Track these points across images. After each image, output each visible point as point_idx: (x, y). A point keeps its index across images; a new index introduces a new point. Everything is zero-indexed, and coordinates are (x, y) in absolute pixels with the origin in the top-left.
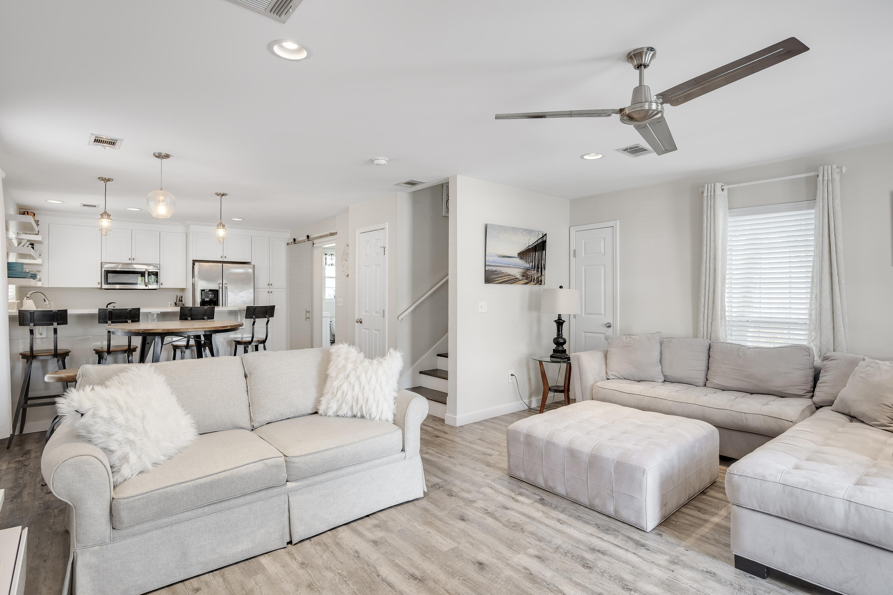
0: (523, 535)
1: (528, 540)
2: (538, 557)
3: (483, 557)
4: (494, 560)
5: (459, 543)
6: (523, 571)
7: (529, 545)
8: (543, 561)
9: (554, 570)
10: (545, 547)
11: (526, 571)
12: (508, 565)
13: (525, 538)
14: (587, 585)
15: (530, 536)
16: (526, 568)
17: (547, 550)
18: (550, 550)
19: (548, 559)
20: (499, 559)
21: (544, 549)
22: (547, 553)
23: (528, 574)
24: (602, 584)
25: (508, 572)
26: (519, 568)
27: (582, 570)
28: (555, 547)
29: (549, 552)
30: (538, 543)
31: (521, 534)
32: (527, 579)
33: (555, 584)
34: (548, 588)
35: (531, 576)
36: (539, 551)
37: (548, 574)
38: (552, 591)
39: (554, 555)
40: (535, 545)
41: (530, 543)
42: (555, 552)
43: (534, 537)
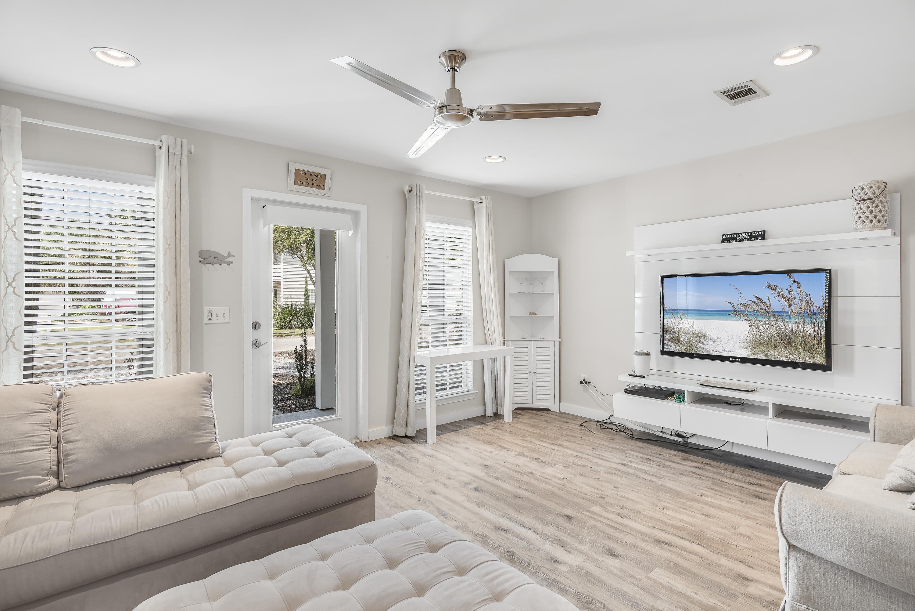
0: (576, 589)
1: (569, 582)
2: (557, 562)
3: (613, 563)
4: (601, 558)
5: (648, 578)
6: (570, 549)
7: (568, 575)
8: (552, 558)
9: (542, 550)
10: (550, 573)
11: (568, 549)
12: (586, 555)
13: (573, 584)
14: (515, 538)
15: (568, 588)
16: (569, 551)
17: (547, 569)
18: (544, 569)
19: (547, 560)
20: (597, 560)
21: (551, 570)
22: (547, 566)
23: (566, 547)
24: (503, 539)
25: (585, 548)
26: (575, 552)
27: (516, 550)
28: (538, 573)
29: (545, 568)
30: (558, 579)
31: (579, 591)
32: (566, 543)
33: (542, 539)
34: (549, 536)
35: (563, 545)
36: (556, 568)
37: (548, 547)
38: (545, 534)
39: (540, 564)
40: (560, 575)
41: (566, 577)
42: (539, 567)
43: (562, 586)
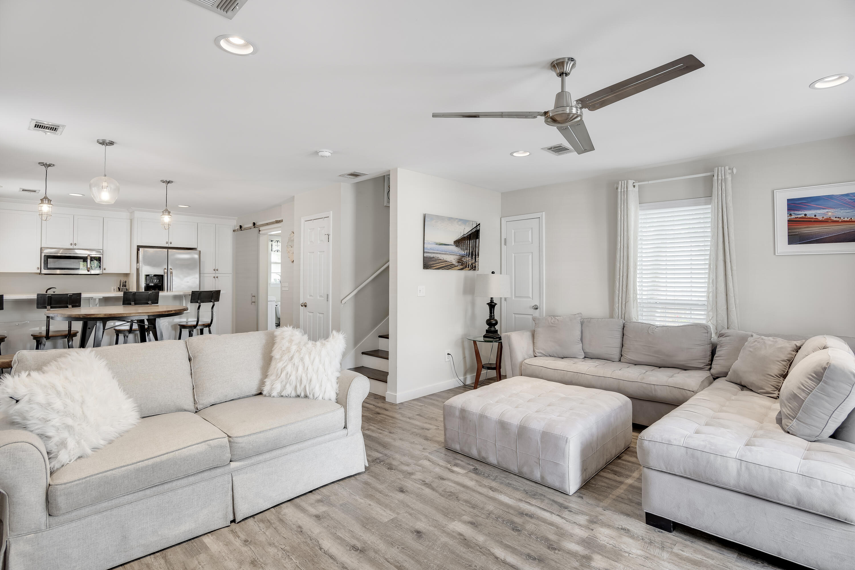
0: (458, 503)
1: (462, 508)
2: (472, 523)
3: (420, 525)
4: (431, 528)
5: (398, 514)
6: (458, 537)
7: (463, 513)
8: (476, 526)
9: (486, 535)
10: (478, 513)
11: (461, 537)
12: (444, 532)
13: (460, 506)
14: (516, 547)
15: (464, 504)
16: (460, 534)
17: (480, 517)
18: (483, 516)
19: (481, 525)
20: (435, 527)
21: (477, 516)
22: (480, 519)
23: (462, 539)
24: (529, 545)
25: (444, 539)
26: (454, 534)
27: (511, 533)
28: (488, 513)
29: (482, 518)
30: (471, 510)
31: (456, 502)
32: (461, 544)
33: (488, 548)
34: (481, 552)
35: (465, 541)
36: (473, 517)
37: (481, 539)
38: (484, 555)
39: (487, 521)
40: (469, 512)
41: (465, 511)
42: (487, 518)
43: (468, 504)
